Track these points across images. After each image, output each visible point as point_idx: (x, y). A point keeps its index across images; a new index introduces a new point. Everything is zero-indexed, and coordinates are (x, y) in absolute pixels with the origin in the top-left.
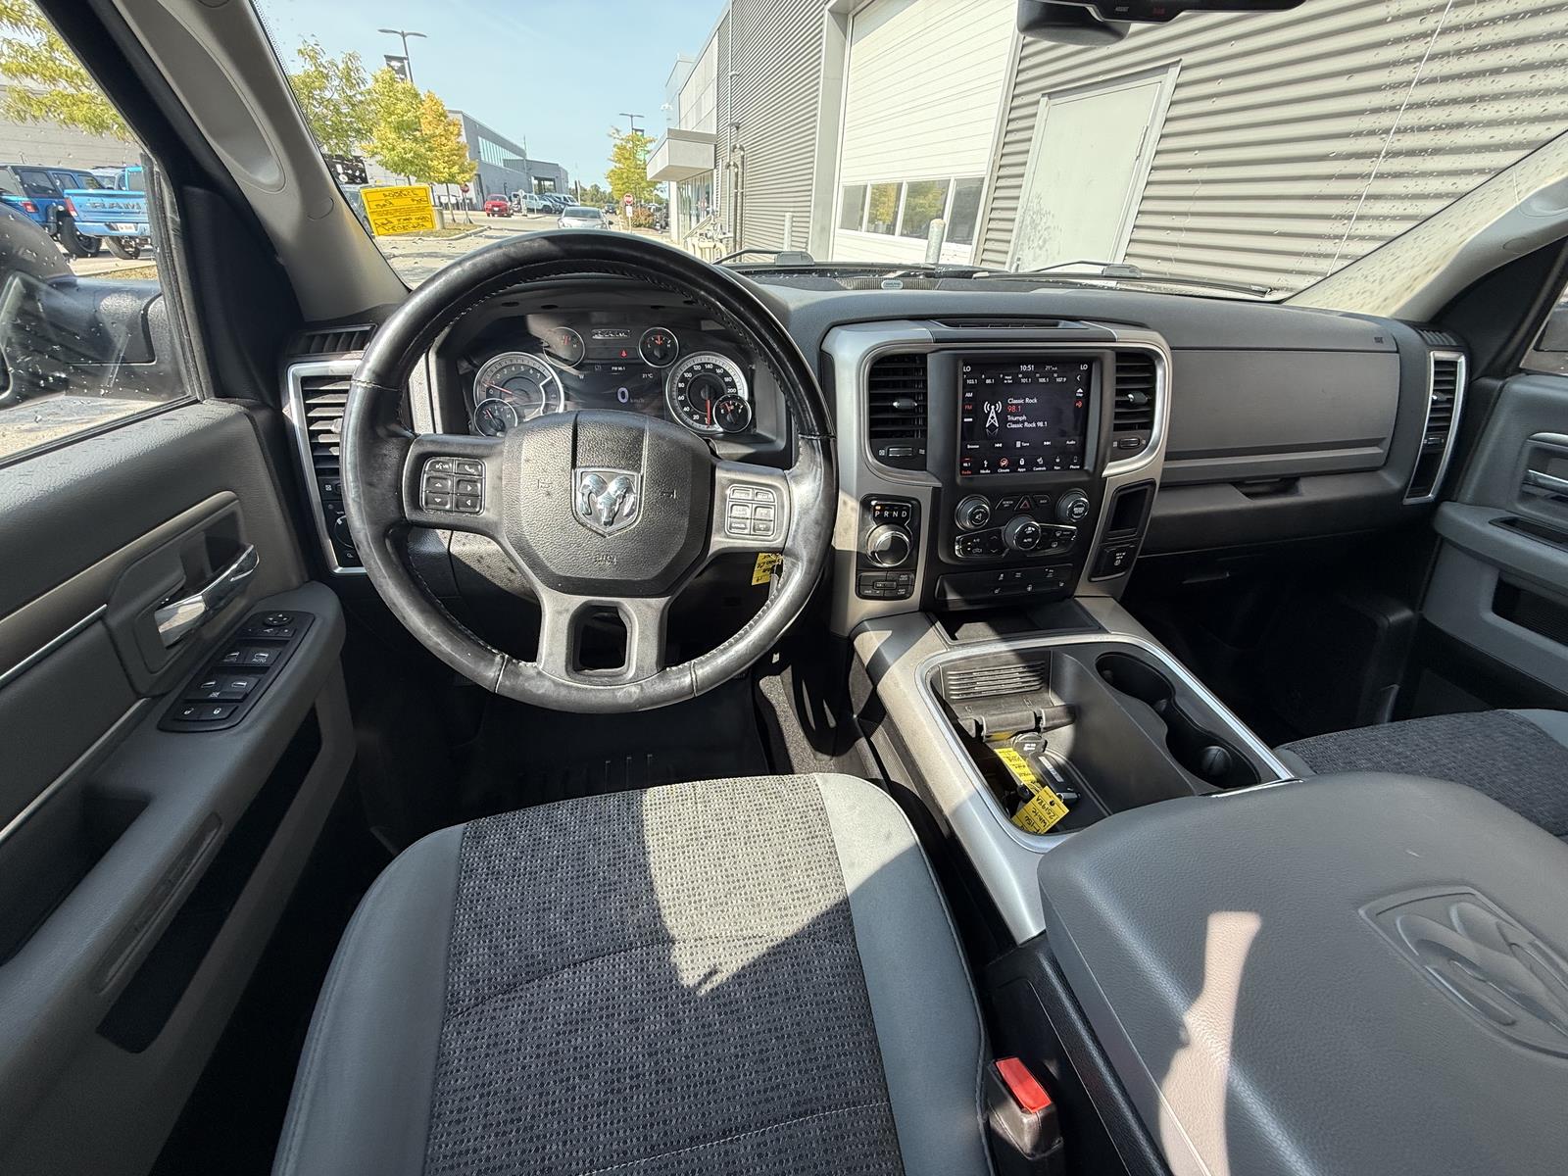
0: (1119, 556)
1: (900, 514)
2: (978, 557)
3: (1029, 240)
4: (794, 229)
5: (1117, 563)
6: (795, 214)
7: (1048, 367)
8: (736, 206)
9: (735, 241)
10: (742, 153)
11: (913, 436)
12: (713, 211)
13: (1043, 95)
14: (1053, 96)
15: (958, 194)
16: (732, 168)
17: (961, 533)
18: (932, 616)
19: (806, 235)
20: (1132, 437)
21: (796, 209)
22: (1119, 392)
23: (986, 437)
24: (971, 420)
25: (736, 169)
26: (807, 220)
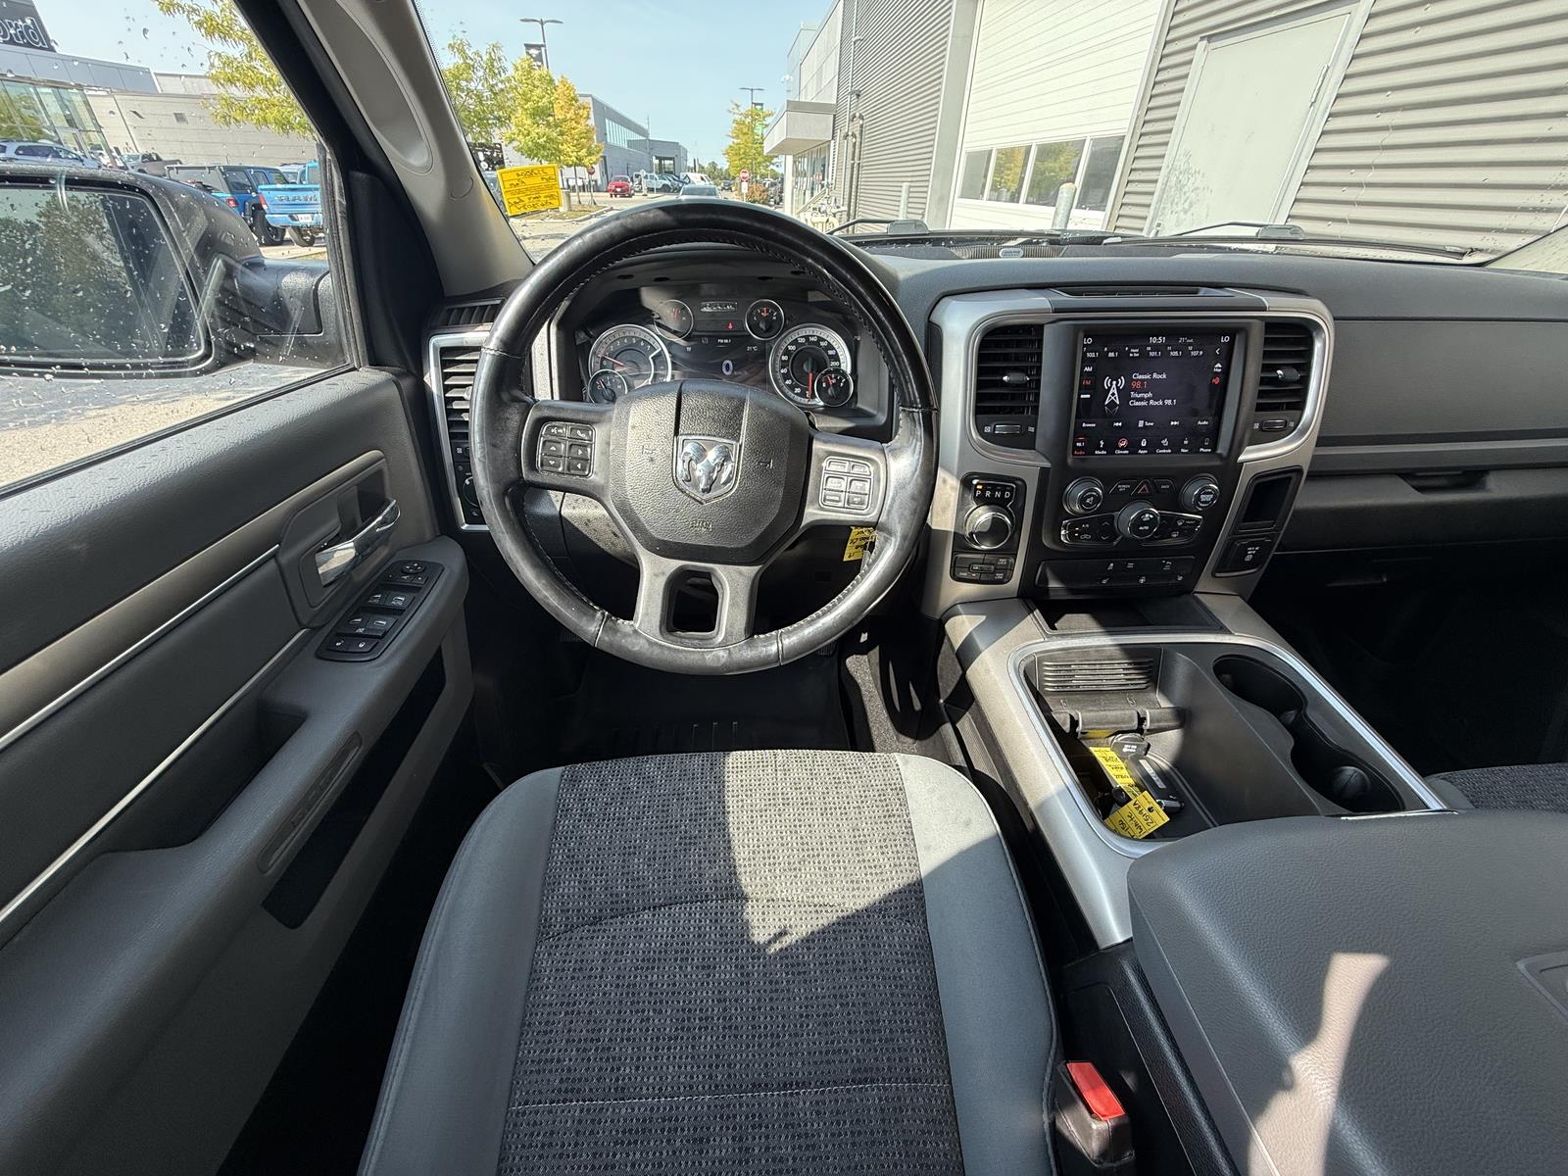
0: (1251, 551)
1: (1003, 495)
2: (1085, 543)
3: (1172, 204)
4: (910, 200)
5: (1248, 558)
6: (912, 184)
7: (1182, 340)
8: (851, 177)
9: (849, 215)
10: (861, 122)
11: (1023, 413)
12: (828, 185)
13: (1202, 39)
14: (1213, 38)
15: (1094, 156)
16: (850, 138)
17: (1068, 517)
18: (1031, 604)
19: (922, 206)
20: (1278, 418)
21: (914, 179)
22: (1265, 368)
23: (1104, 415)
24: (1088, 396)
25: (854, 140)
26: (925, 189)
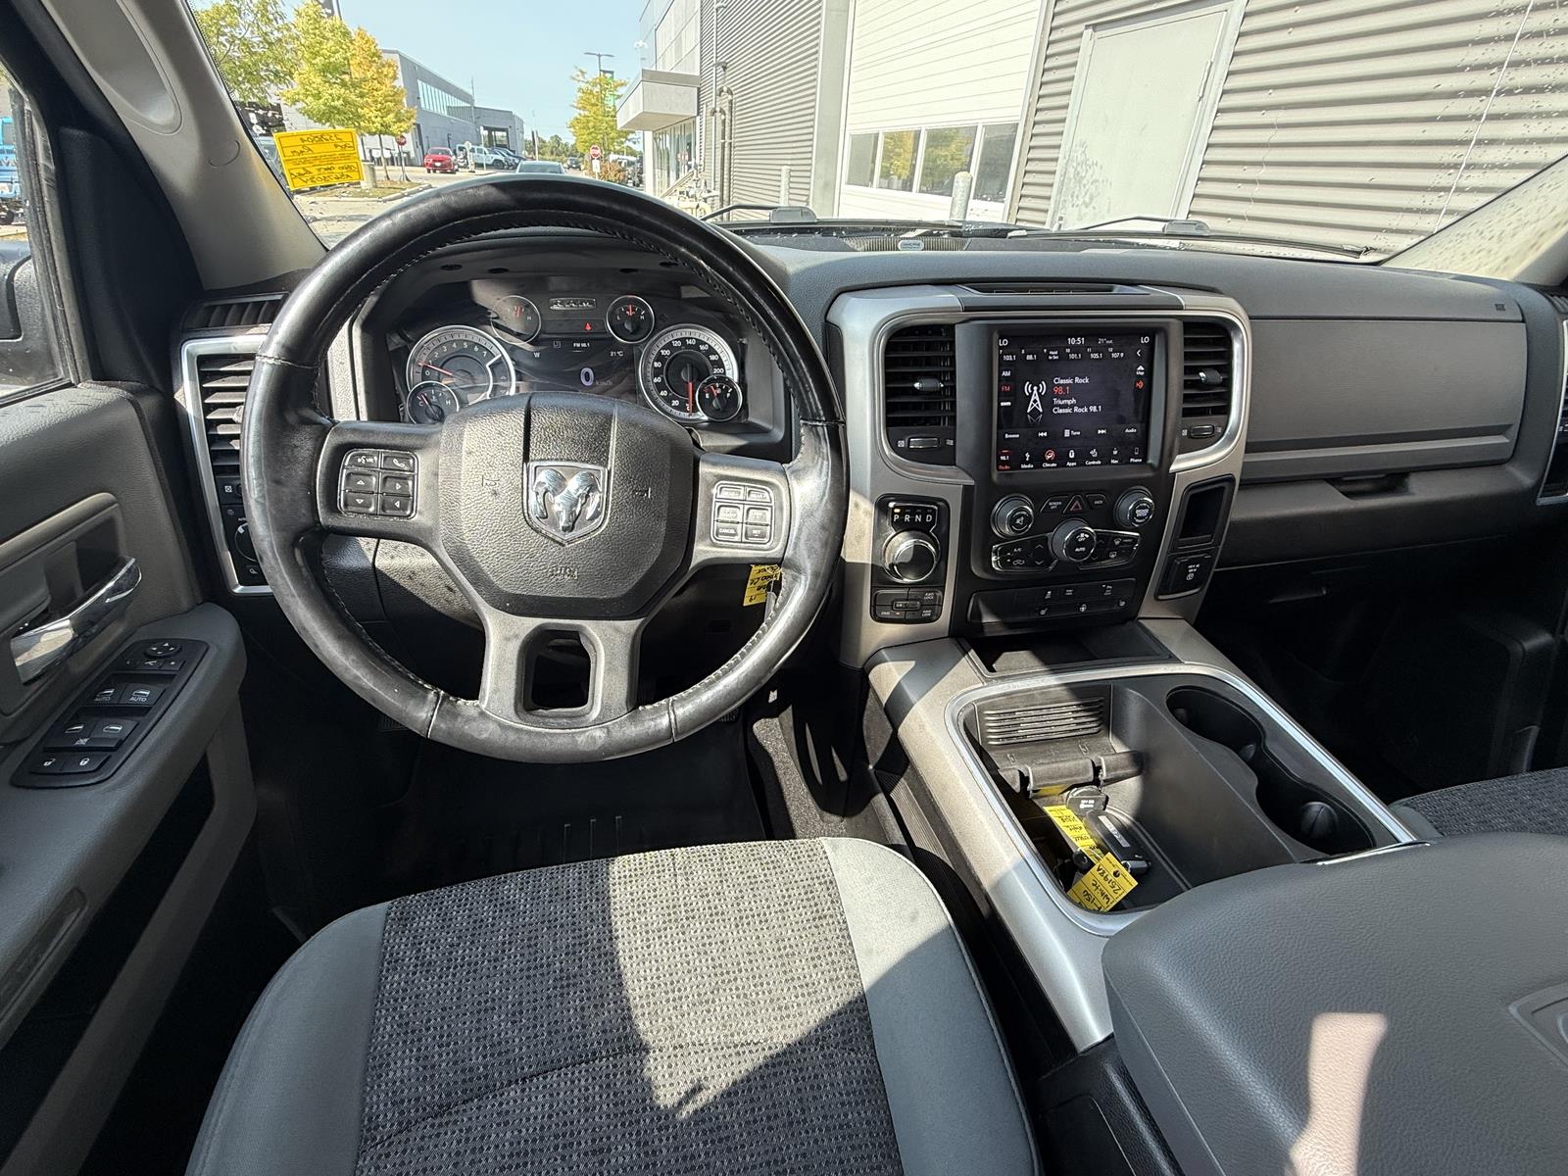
0: (1192, 569)
1: (924, 518)
2: (1019, 570)
3: (1072, 196)
4: (792, 185)
5: (1190, 577)
6: (793, 168)
7: (1101, 341)
8: (723, 155)
9: (722, 200)
10: (730, 97)
11: (939, 423)
12: (696, 167)
13: (1087, 27)
14: (1098, 28)
15: (987, 143)
16: (718, 114)
17: (999, 541)
18: (966, 645)
19: (806, 192)
20: (1205, 424)
22: (1188, 370)
23: (1028, 425)
24: (1009, 404)
25: (723, 117)
26: (808, 174)
